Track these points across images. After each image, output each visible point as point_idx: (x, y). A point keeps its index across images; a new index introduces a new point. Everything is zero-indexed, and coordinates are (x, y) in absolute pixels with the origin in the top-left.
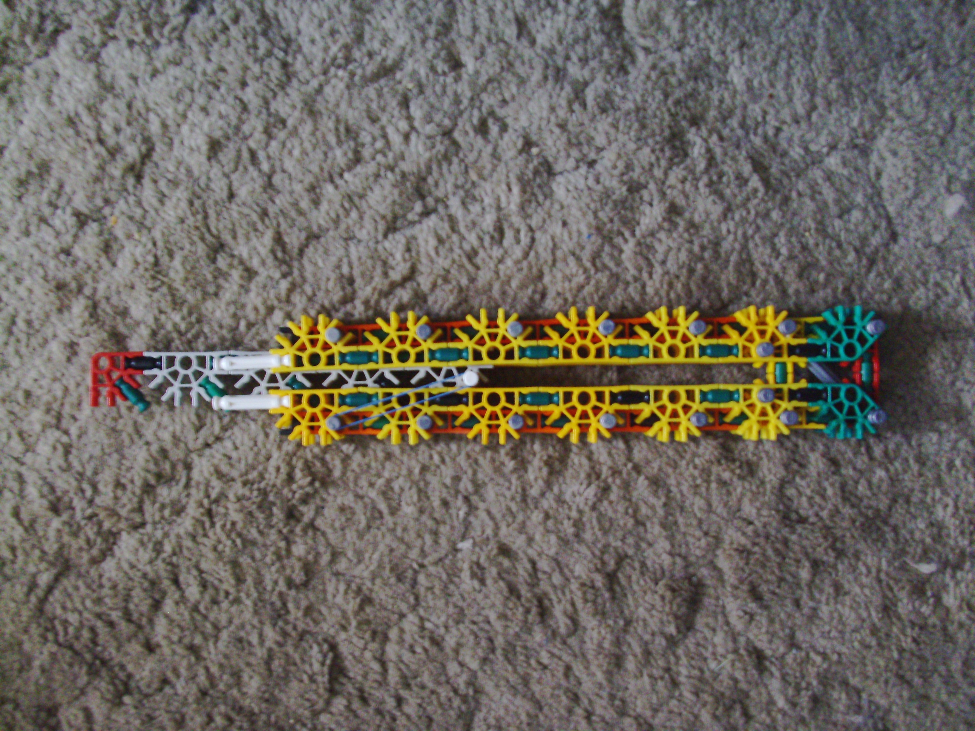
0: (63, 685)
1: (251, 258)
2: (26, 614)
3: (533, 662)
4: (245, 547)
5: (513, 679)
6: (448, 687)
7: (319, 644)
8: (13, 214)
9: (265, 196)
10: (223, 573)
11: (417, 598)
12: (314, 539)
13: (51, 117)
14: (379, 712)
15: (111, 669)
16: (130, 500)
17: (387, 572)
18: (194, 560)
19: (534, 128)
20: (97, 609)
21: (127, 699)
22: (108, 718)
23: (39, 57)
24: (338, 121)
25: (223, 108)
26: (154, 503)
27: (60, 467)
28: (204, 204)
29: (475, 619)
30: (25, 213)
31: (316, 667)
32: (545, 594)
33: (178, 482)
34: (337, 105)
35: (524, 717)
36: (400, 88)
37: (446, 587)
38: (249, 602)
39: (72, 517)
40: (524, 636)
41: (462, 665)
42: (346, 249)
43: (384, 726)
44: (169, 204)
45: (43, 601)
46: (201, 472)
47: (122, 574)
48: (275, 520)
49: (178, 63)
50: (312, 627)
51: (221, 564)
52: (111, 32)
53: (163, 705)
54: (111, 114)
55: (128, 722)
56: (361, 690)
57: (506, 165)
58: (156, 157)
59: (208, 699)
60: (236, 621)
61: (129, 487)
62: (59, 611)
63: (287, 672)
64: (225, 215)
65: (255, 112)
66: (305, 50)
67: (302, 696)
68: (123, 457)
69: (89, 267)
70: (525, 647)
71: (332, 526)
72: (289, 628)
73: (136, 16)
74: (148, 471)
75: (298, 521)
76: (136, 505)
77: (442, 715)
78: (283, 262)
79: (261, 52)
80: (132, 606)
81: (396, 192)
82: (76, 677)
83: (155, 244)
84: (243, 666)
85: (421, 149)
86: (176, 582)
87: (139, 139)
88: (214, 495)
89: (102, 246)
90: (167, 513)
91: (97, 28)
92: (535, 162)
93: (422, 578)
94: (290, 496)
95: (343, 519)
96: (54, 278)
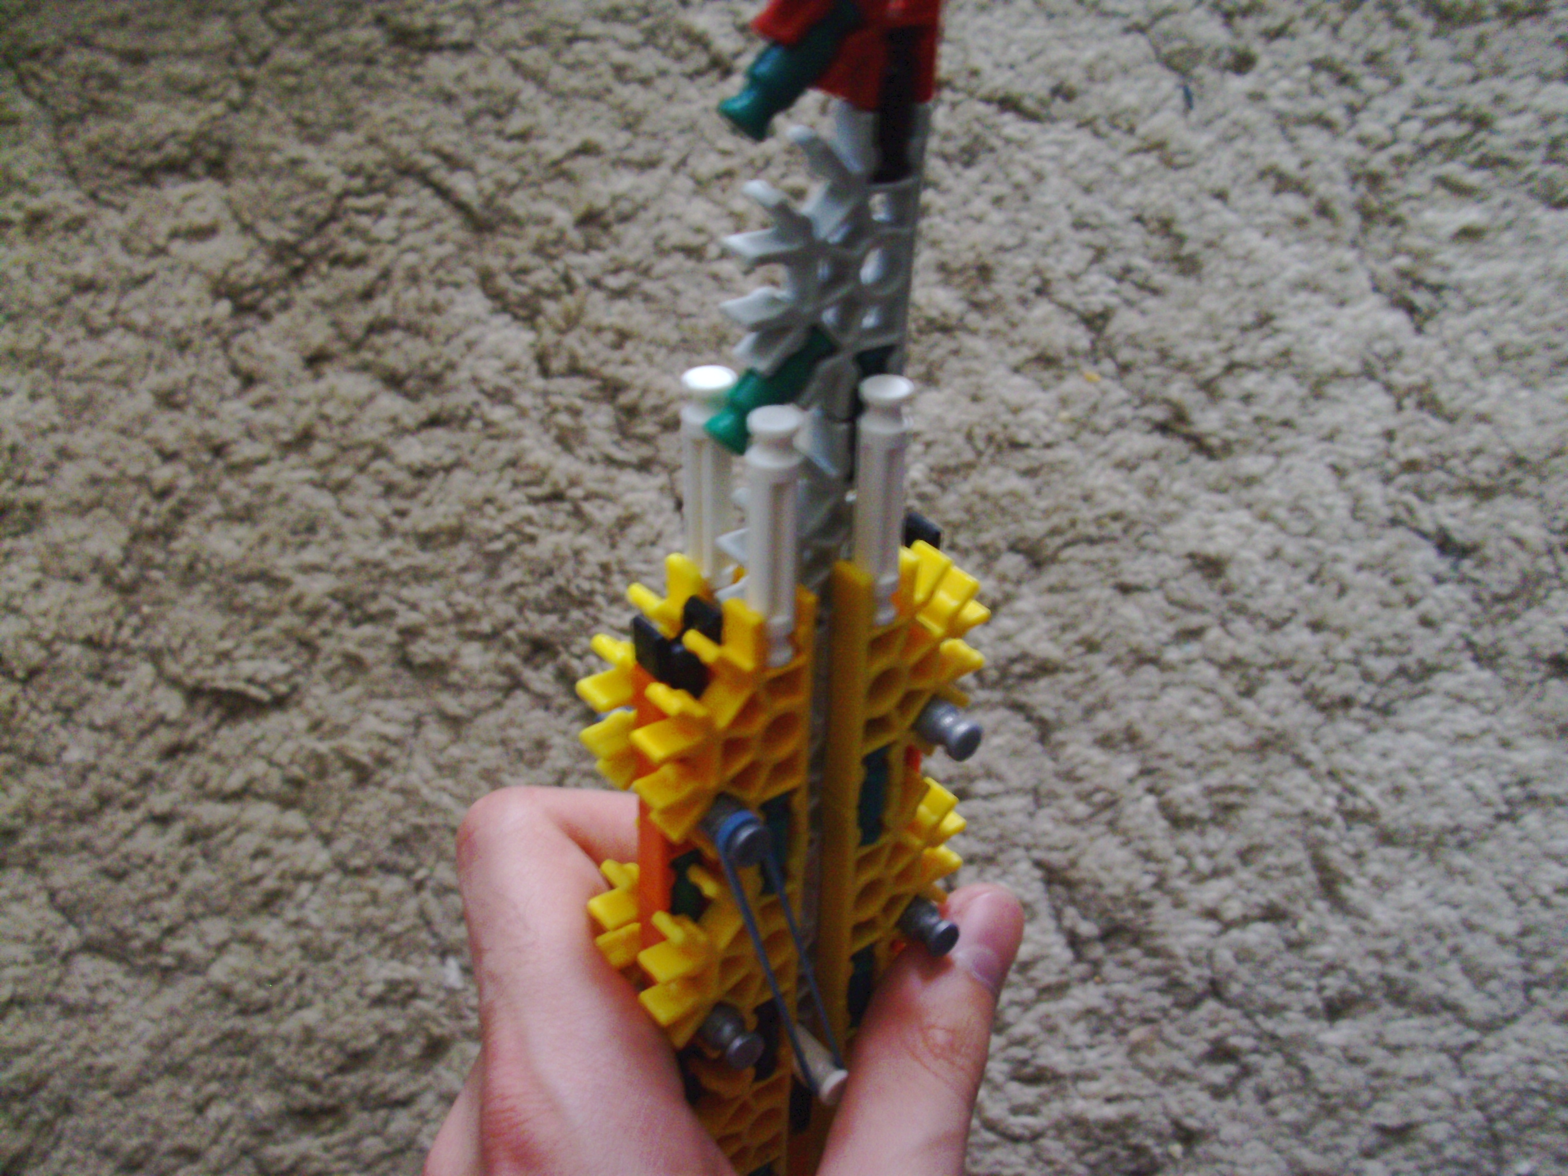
0: (264, 194)
1: (1014, 615)
2: (404, 144)
3: (214, 1087)
4: (489, 555)
5: (183, 1046)
6: (180, 918)
7: (287, 677)
8: (1113, 204)
9: (1122, 651)
10: (441, 509)
11: (359, 872)
12: (491, 686)
13: (1275, 286)
14: (147, 778)
15: (284, 284)
16: (592, 355)
17: (413, 817)
18: (472, 460)
19: (1216, 1150)
20: (399, 273)
21: (224, 307)
22: (193, 269)
23: (1373, 276)
24: (1246, 791)
25: (1278, 587)
26: (584, 397)
27: (662, 237)
28: (1114, 540)
29: (309, 981)
30: (1113, 226)
31: (247, 668)
32: (343, 1122)
33: (617, 443)
34: (1274, 792)
35: (106, 1060)
36: (1299, 908)
37: (375, 929)
38: (381, 552)
39: (572, 248)
40: (266, 1074)
41: (222, 948)
42: (1021, 791)
43: (119, 786)
44: (1117, 477)
45: (424, 178)
46: (633, 489)
47: (457, 323)
48: (532, 616)
49: (1356, 512)
50: (322, 666)
51: (460, 508)
52: (1408, 403)
53: (205, 373)
54: (1274, 390)
55: (180, 304)
56: (191, 748)
57: (1156, 1095)
58: (1199, 460)
59: (206, 458)
60: (348, 525)
61: (617, 355)
62: (402, 203)
63: (240, 610)
64: (1094, 576)
65: (1269, 645)
66: (1371, 740)
67: (192, 634)
68: (673, 350)
69: (1013, 325)
70: (243, 1074)
71: (511, 722)
72: (325, 623)
73: (1435, 448)
74: (645, 392)
75: (527, 660)
76: (583, 363)
77: (128, 903)
78: (1004, 672)
79: (1373, 664)
80: (396, 336)
81: (1118, 890)
82: (275, 219)
83: (1048, 446)
84: (264, 528)
85: (1193, 939)
86: (434, 422)
87: (1231, 435)
88: (588, 507)
89: (1051, 353)
90: (564, 419)
91: (1416, 379)
92: (1157, 1151)
93: (396, 884)
94: (576, 649)
95: (522, 745)
96: (1001, 264)
